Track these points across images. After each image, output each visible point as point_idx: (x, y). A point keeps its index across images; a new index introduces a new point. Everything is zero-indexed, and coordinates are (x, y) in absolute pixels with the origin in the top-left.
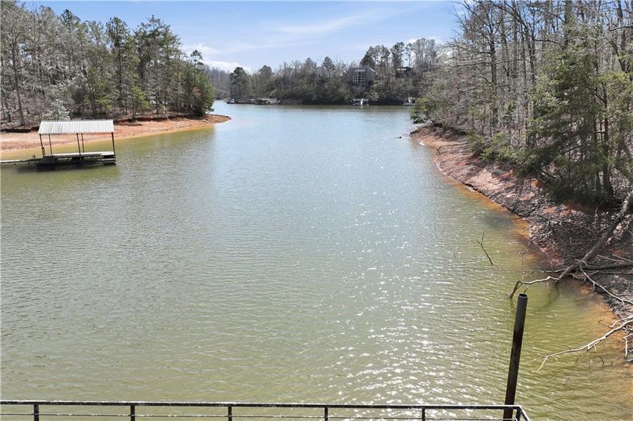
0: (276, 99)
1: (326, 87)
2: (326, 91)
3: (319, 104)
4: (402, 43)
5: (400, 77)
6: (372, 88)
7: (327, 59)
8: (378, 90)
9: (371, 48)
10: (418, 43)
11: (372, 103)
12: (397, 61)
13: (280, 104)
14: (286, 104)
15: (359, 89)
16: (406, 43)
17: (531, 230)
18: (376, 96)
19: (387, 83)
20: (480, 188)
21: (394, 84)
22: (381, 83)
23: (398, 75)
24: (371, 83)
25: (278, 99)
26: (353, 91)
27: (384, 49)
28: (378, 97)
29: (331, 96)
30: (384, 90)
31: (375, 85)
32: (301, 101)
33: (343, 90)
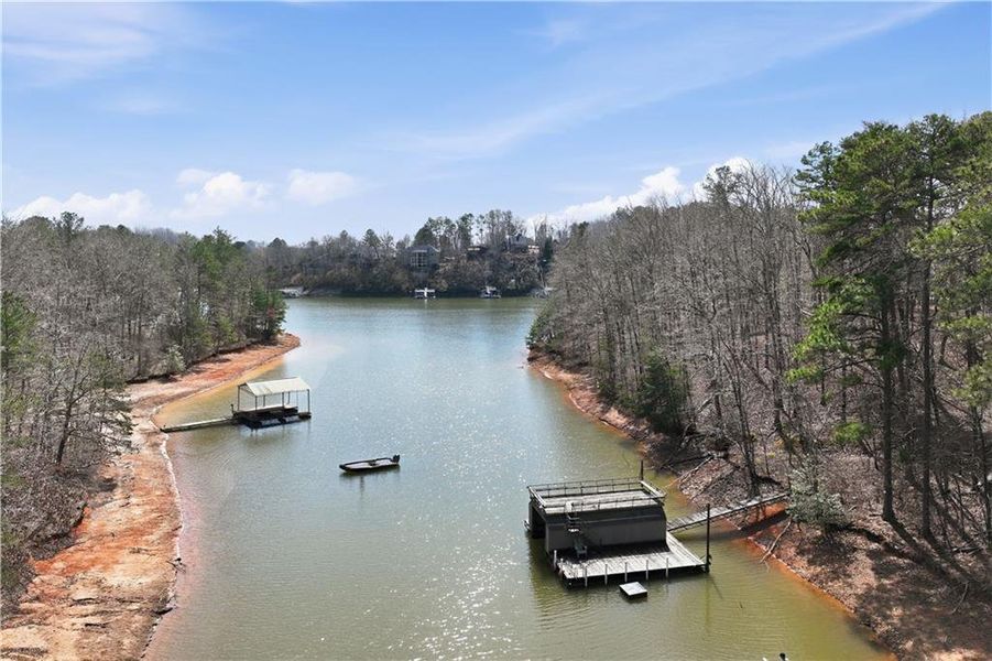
0: (301, 289)
1: (375, 272)
2: (375, 277)
3: (366, 296)
4: (471, 215)
5: (472, 260)
6: (439, 274)
7: (370, 232)
8: (446, 276)
9: (430, 220)
10: (492, 214)
11: (439, 294)
12: (466, 238)
13: (308, 295)
14: (318, 296)
15: (421, 275)
16: (476, 216)
17: (646, 448)
18: (444, 285)
19: (456, 267)
20: (613, 423)
21: (465, 268)
22: (449, 267)
23: (471, 256)
24: (435, 267)
25: (304, 290)
26: (412, 279)
27: (448, 221)
28: (446, 286)
29: (383, 284)
30: (454, 277)
31: (441, 270)
32: (338, 292)
33: (399, 276)
